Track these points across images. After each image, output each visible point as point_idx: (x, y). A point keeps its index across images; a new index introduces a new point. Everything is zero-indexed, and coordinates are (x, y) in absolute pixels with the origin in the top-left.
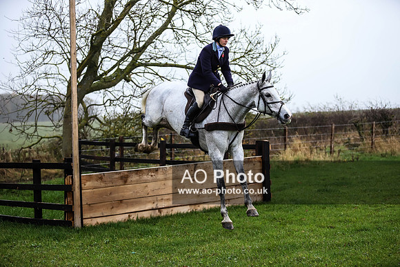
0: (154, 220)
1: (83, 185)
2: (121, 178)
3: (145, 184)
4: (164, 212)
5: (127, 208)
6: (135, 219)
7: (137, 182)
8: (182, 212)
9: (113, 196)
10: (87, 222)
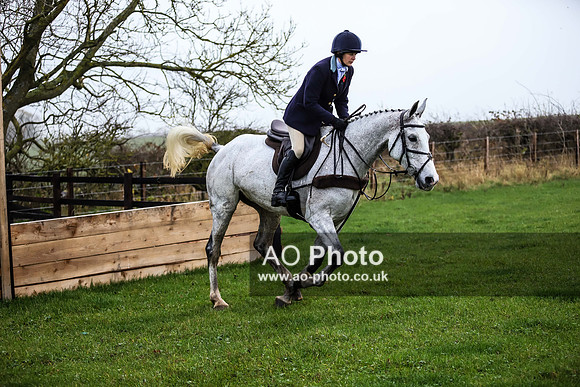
0: (114, 287)
1: (13, 239)
2: (68, 228)
3: (102, 236)
4: (130, 276)
5: (76, 270)
6: (88, 286)
7: (90, 233)
8: (155, 275)
9: (56, 253)
10: (20, 291)
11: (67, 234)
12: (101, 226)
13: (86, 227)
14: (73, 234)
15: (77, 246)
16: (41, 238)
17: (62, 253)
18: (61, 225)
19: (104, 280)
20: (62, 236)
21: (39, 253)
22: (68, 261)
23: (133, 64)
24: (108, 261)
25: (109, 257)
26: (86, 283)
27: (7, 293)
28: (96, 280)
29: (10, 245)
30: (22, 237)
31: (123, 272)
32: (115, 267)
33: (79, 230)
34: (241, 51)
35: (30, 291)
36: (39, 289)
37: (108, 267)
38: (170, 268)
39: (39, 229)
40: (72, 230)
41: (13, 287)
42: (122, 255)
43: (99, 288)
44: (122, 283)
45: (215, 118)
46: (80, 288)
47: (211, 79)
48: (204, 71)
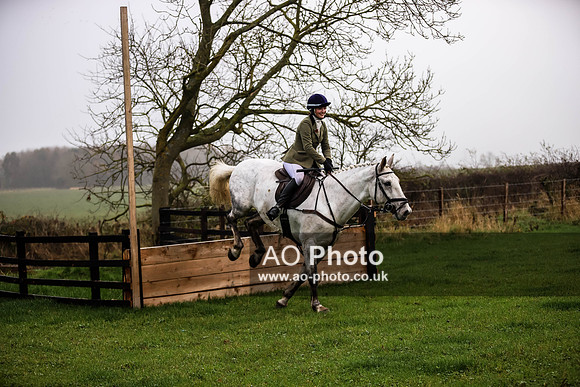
0: (227, 299)
1: (142, 260)
2: (189, 251)
3: (217, 259)
4: (242, 292)
5: (196, 286)
6: (206, 299)
7: (208, 256)
8: (264, 290)
9: (179, 272)
10: (148, 302)
11: (188, 256)
12: (218, 250)
13: (205, 251)
14: (194, 257)
15: (198, 266)
16: (167, 259)
17: (184, 272)
18: (184, 250)
19: (220, 294)
20: (185, 258)
21: (164, 271)
22: (189, 278)
23: (284, 112)
24: (224, 279)
25: (224, 276)
26: (205, 296)
27: (136, 302)
28: (212, 294)
29: (140, 264)
30: (149, 258)
31: (236, 288)
32: (229, 284)
33: (199, 253)
34: (387, 98)
35: (157, 302)
36: (164, 300)
37: (223, 284)
38: (278, 285)
39: (165, 252)
40: (193, 253)
41: (142, 299)
42: (236, 274)
43: (216, 301)
44: (235, 297)
45: (362, 160)
46: (199, 301)
47: (359, 124)
48: (350, 117)
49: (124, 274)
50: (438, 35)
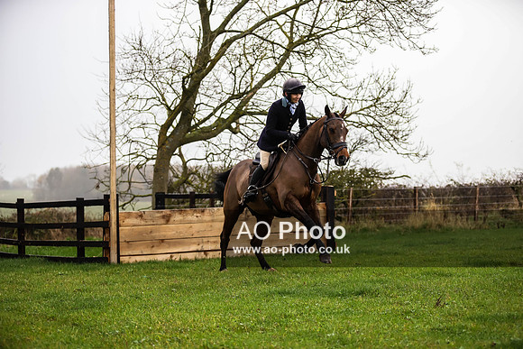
0: (198, 262)
1: (121, 222)
2: (163, 217)
3: (189, 225)
4: (210, 255)
5: (168, 248)
6: (178, 260)
7: (181, 222)
10: (124, 259)
11: (163, 221)
12: (190, 218)
13: (177, 217)
14: (168, 222)
16: (143, 223)
17: (158, 235)
18: (159, 215)
19: (191, 256)
20: (159, 223)
21: (140, 233)
22: (163, 241)
24: (194, 243)
25: (195, 240)
26: (176, 257)
27: (114, 258)
28: (184, 256)
29: (118, 226)
30: (128, 221)
31: (205, 252)
32: (199, 248)
33: (172, 219)
34: (372, 106)
35: (133, 259)
36: (138, 259)
37: (194, 248)
39: (141, 216)
40: (167, 219)
41: (119, 256)
42: (205, 240)
43: (186, 261)
44: (203, 260)
49: (104, 233)
50: (415, 46)
